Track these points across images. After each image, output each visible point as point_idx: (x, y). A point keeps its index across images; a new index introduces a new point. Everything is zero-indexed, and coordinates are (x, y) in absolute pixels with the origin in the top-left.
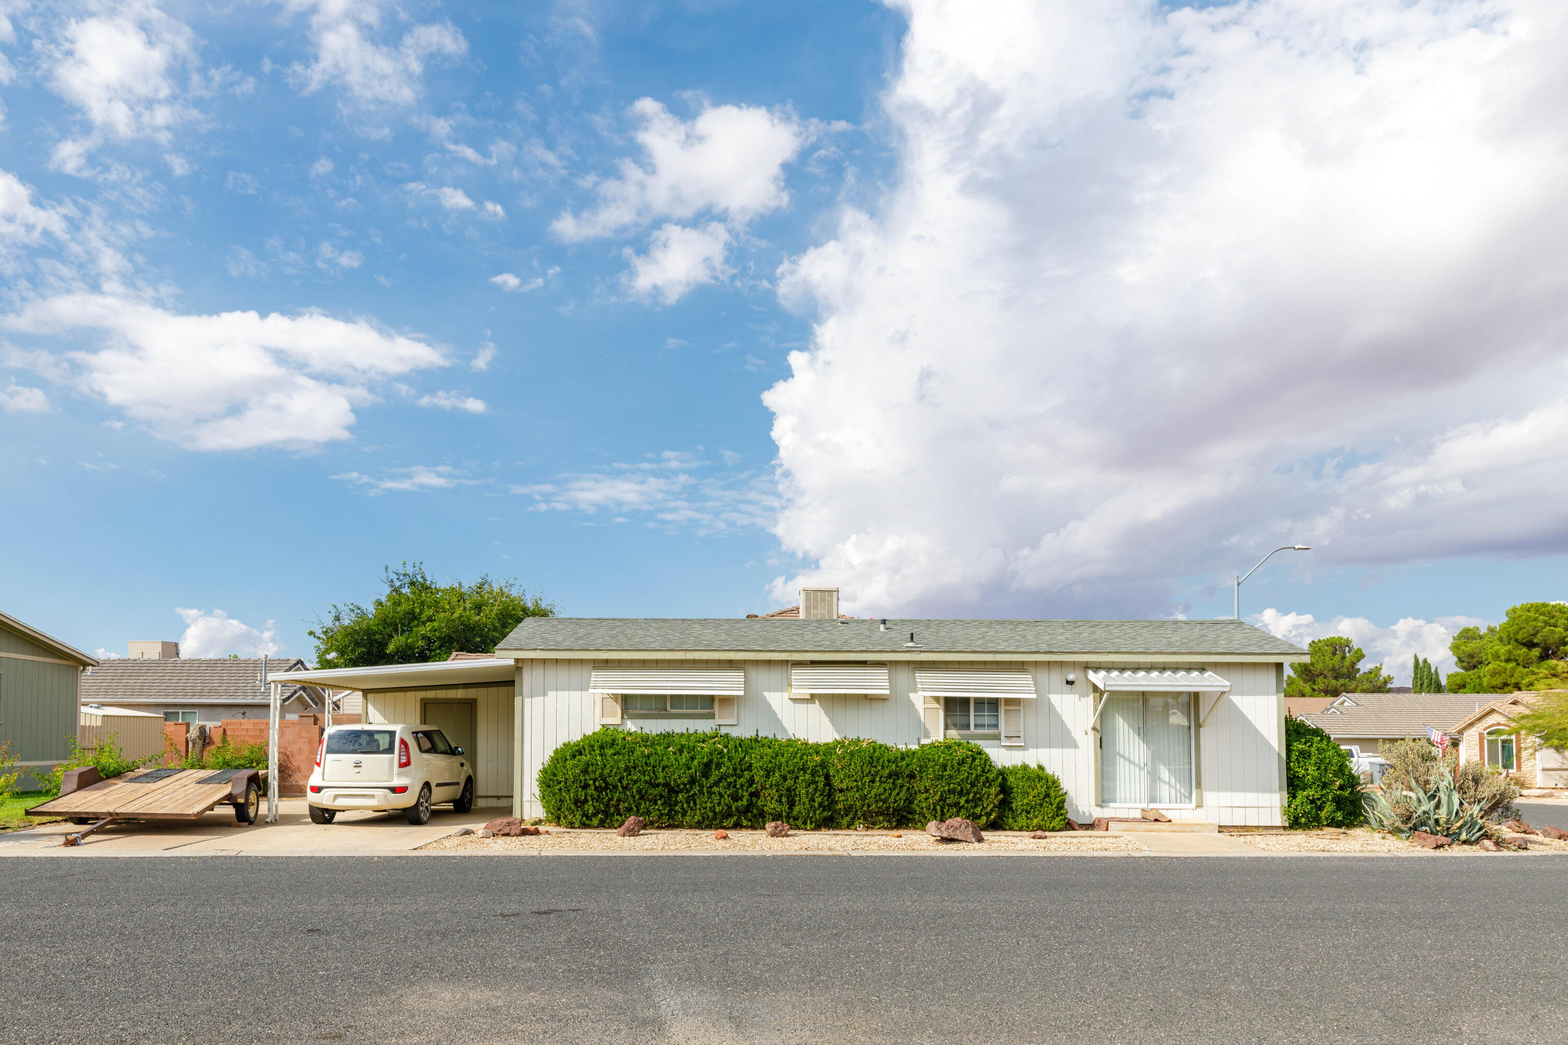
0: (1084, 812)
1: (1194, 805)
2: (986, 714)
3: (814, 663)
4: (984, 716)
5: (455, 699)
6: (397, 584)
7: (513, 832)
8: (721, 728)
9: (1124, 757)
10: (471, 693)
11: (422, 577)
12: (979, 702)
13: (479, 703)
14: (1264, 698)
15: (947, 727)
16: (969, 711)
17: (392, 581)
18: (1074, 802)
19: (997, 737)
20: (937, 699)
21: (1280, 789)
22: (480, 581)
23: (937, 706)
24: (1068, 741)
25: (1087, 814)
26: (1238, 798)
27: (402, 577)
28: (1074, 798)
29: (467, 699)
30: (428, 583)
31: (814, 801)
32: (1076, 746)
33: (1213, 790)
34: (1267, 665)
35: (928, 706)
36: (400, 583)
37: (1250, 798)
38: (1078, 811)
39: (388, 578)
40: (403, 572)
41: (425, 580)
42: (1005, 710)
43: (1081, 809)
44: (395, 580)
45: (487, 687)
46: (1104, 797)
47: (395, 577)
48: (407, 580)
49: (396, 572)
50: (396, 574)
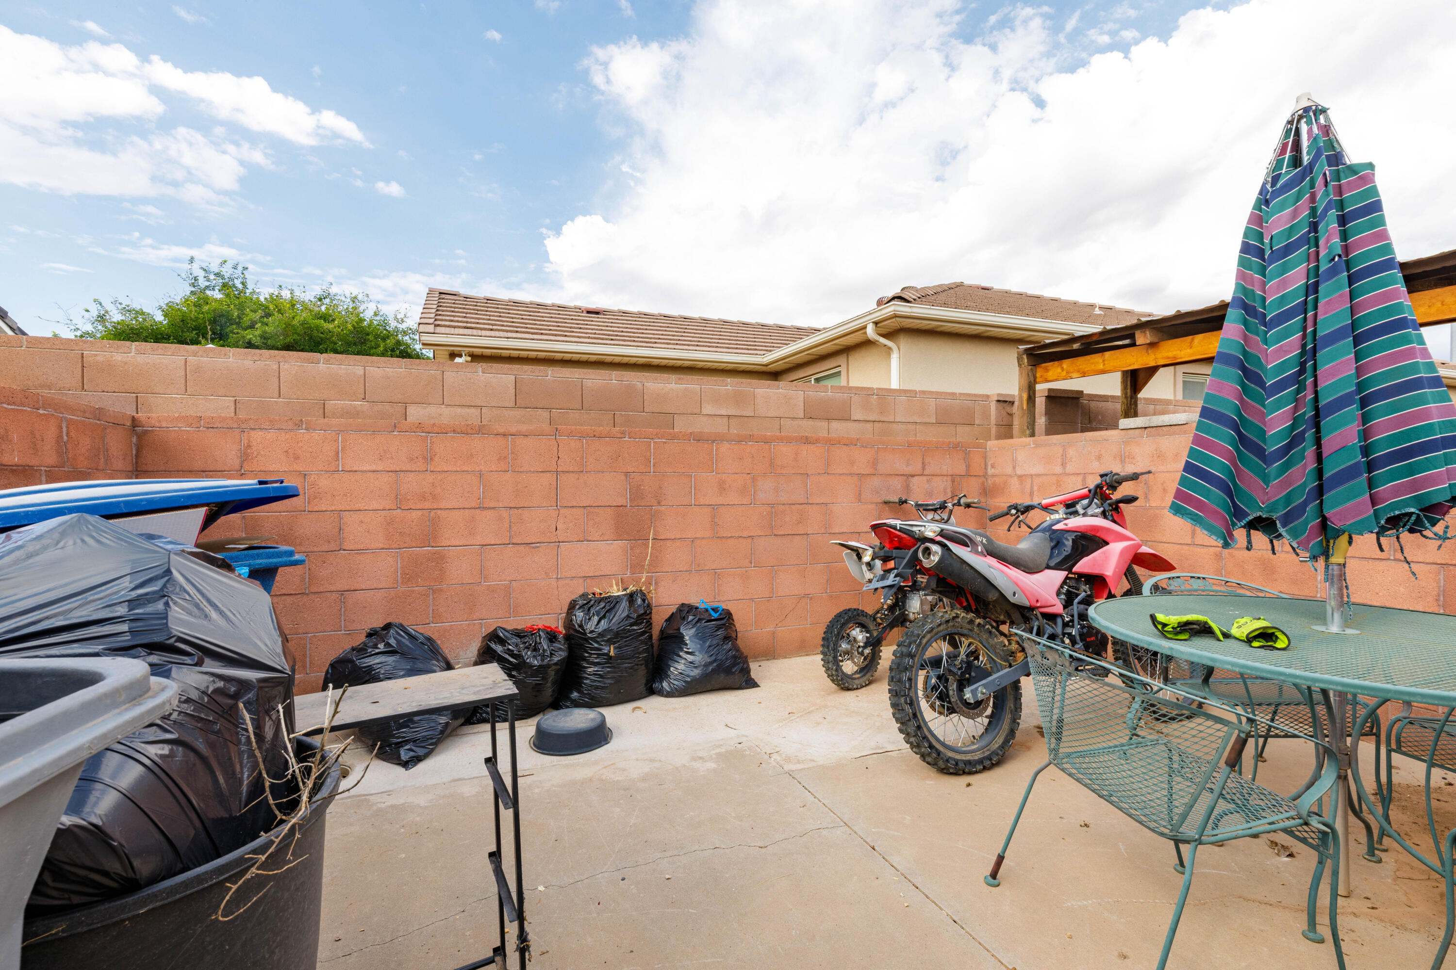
6: (203, 283)
11: (242, 283)
17: (196, 279)
27: (212, 277)
36: (207, 284)
39: (191, 274)
40: (217, 271)
41: (245, 287)
44: (201, 278)
47: (201, 274)
48: (219, 282)
49: (207, 268)
50: (205, 270)
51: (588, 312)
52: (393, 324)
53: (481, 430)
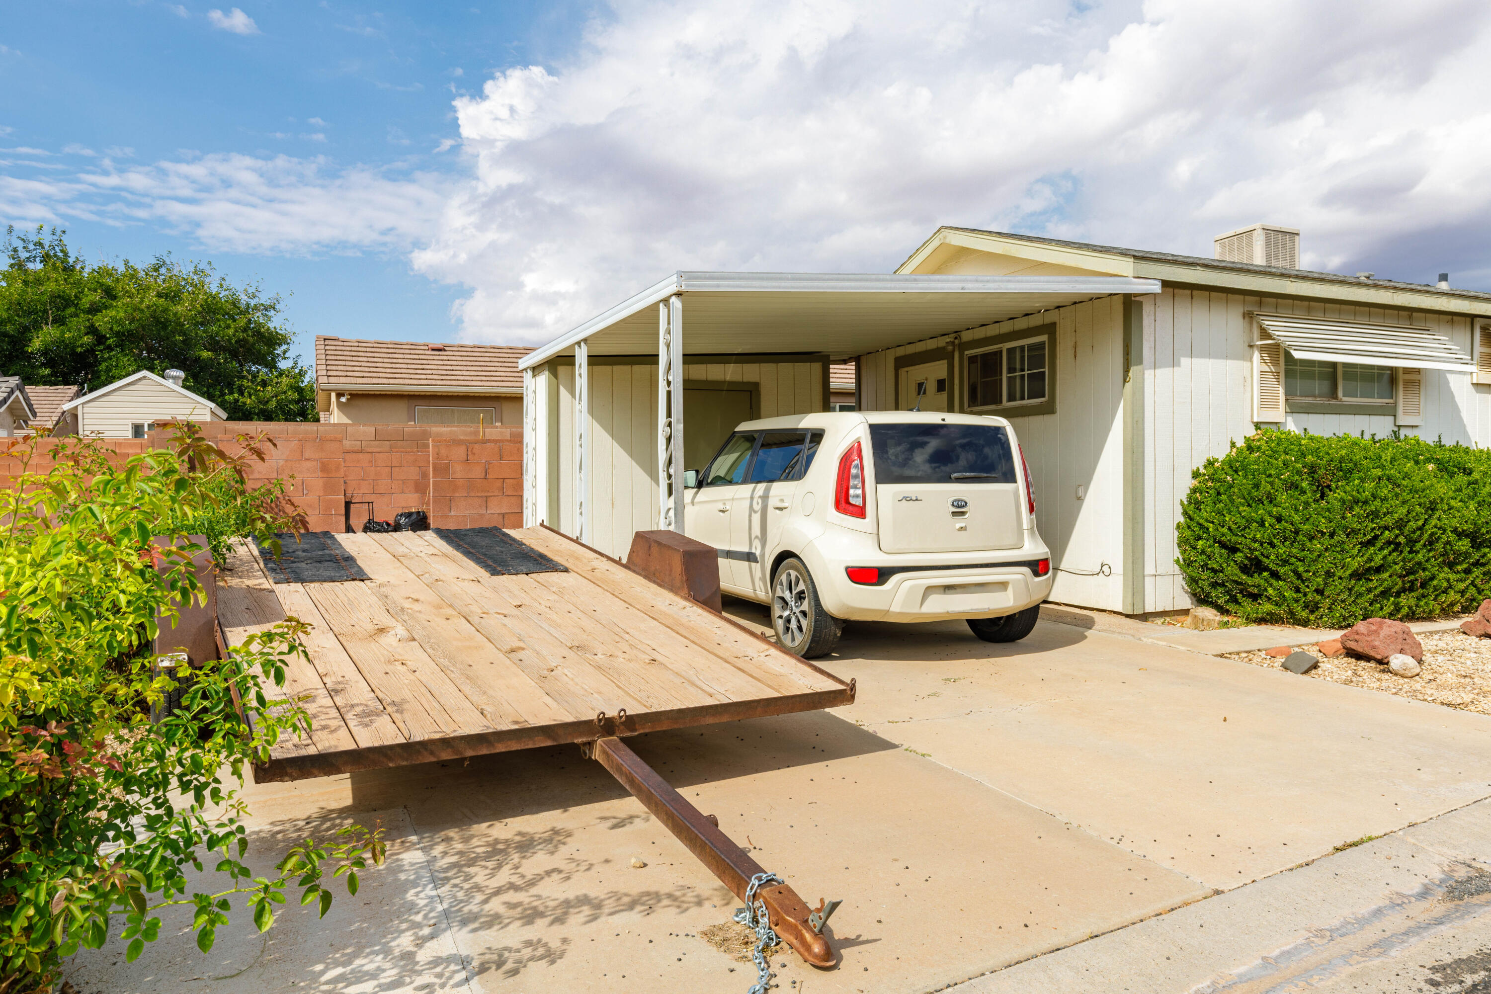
5: (724, 382)
6: (23, 255)
10: (749, 373)
11: (62, 251)
13: (764, 391)
17: (15, 250)
22: (154, 261)
27: (32, 247)
29: (743, 383)
30: (71, 261)
36: (28, 255)
39: (10, 245)
40: (36, 239)
41: (66, 254)
44: (20, 249)
45: (777, 362)
47: (19, 245)
48: (39, 252)
49: (24, 238)
50: (23, 240)
51: (433, 350)
52: (244, 299)
53: (362, 451)
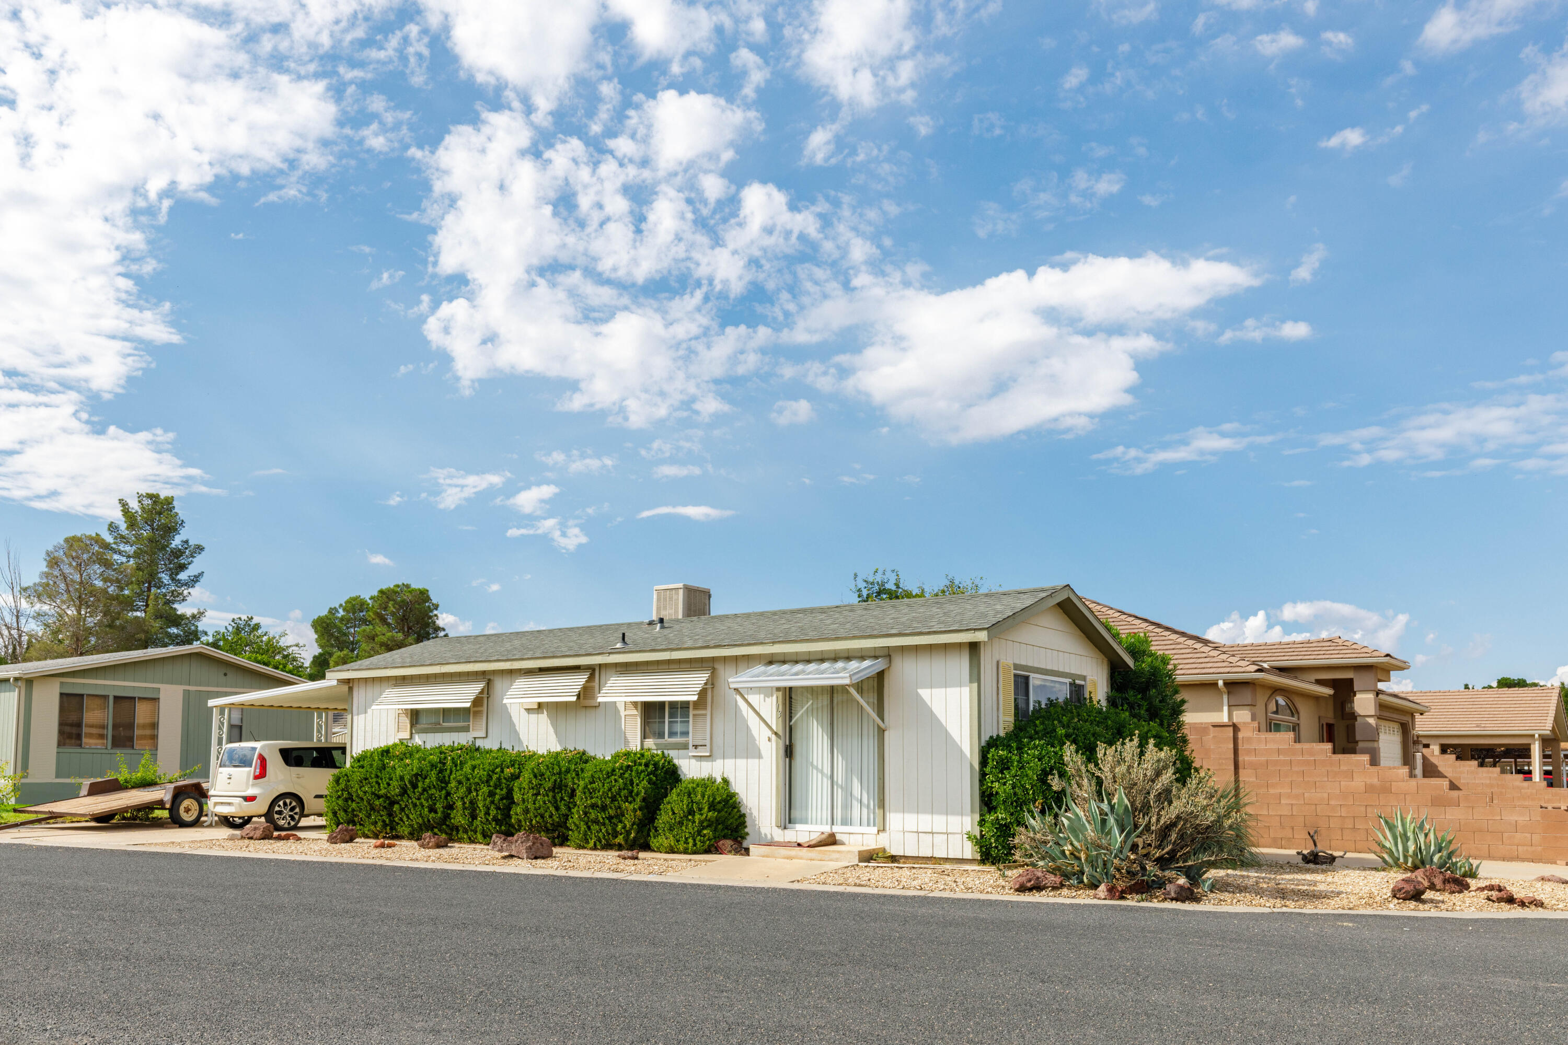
0: (766, 835)
1: (875, 830)
2: (679, 720)
3: (542, 671)
4: (677, 722)
7: (255, 837)
8: (477, 740)
9: (817, 769)
12: (673, 705)
14: (956, 690)
15: (644, 736)
16: (664, 718)
18: (757, 822)
19: (685, 747)
20: (635, 704)
21: (972, 811)
23: (635, 712)
24: (752, 752)
25: (769, 837)
26: (925, 821)
28: (757, 817)
31: (489, 814)
32: (760, 756)
33: (896, 811)
34: (960, 645)
35: (628, 712)
37: (939, 822)
38: (760, 833)
42: (694, 715)
43: (763, 831)
46: (788, 818)
